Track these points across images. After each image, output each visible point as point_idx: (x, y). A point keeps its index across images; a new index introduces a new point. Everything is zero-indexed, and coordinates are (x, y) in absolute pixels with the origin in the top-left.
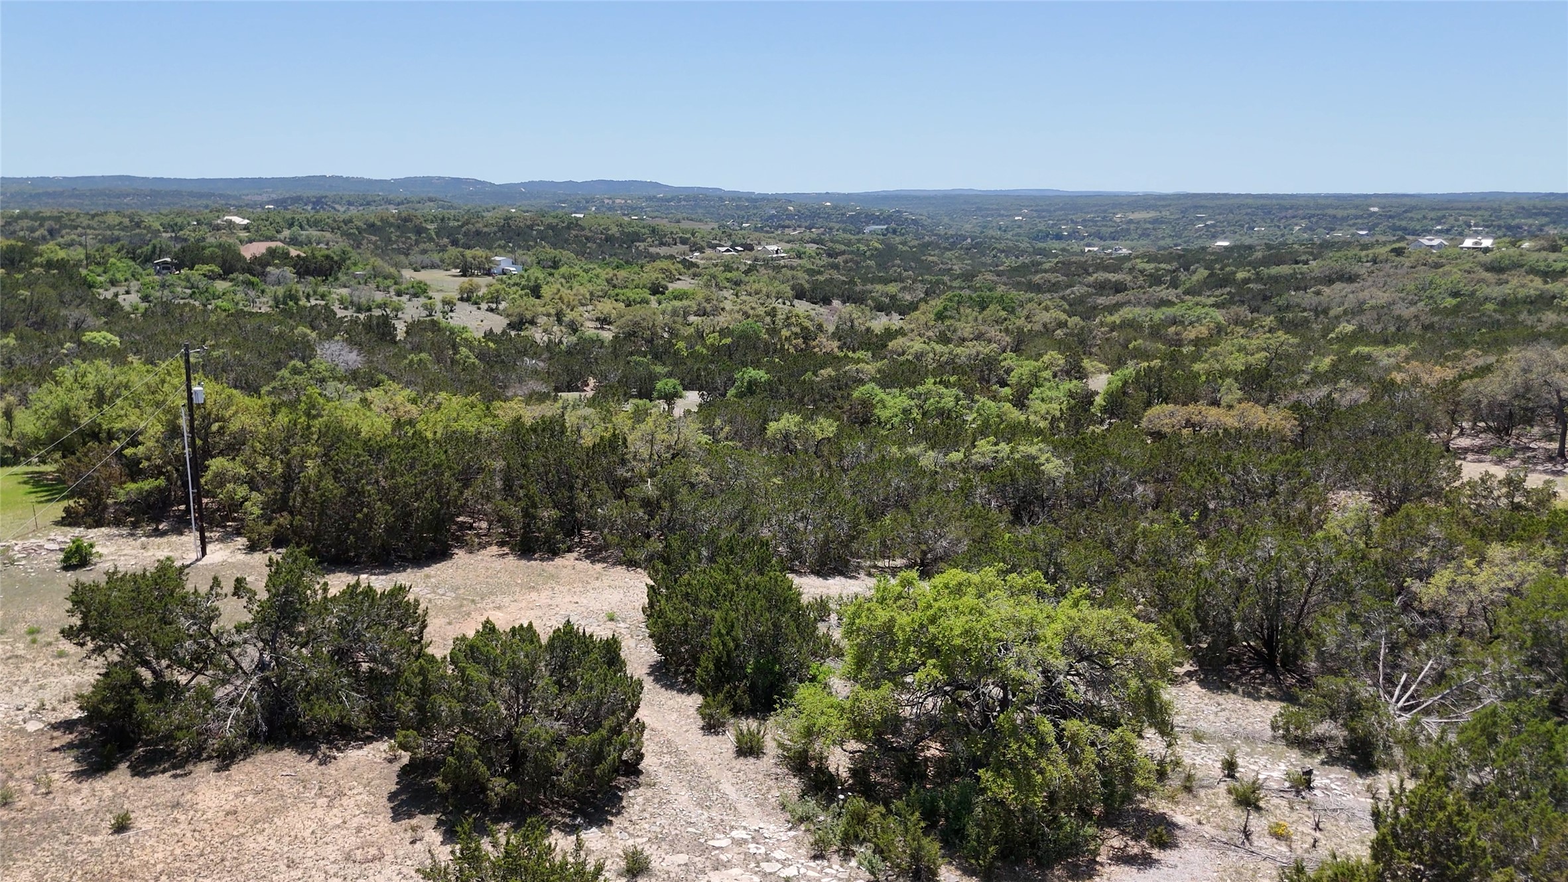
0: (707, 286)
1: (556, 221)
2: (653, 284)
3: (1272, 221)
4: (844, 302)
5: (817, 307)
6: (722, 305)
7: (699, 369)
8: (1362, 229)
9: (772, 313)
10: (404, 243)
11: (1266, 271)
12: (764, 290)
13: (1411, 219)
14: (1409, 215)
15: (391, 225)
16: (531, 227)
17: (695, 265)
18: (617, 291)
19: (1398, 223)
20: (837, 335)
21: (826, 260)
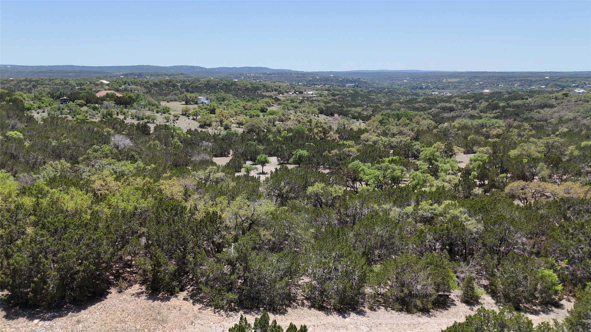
0: (284, 109)
1: (227, 82)
2: (262, 108)
3: (506, 82)
4: (339, 115)
5: (328, 117)
6: (289, 117)
7: (278, 147)
8: (543, 85)
9: (310, 121)
10: (168, 91)
11: (511, 102)
12: (307, 110)
13: (562, 81)
14: (561, 80)
15: (164, 84)
16: (217, 85)
17: (280, 100)
18: (247, 111)
19: (557, 83)
20: (337, 132)
21: (331, 97)
